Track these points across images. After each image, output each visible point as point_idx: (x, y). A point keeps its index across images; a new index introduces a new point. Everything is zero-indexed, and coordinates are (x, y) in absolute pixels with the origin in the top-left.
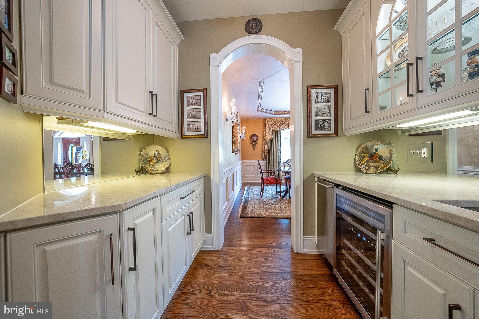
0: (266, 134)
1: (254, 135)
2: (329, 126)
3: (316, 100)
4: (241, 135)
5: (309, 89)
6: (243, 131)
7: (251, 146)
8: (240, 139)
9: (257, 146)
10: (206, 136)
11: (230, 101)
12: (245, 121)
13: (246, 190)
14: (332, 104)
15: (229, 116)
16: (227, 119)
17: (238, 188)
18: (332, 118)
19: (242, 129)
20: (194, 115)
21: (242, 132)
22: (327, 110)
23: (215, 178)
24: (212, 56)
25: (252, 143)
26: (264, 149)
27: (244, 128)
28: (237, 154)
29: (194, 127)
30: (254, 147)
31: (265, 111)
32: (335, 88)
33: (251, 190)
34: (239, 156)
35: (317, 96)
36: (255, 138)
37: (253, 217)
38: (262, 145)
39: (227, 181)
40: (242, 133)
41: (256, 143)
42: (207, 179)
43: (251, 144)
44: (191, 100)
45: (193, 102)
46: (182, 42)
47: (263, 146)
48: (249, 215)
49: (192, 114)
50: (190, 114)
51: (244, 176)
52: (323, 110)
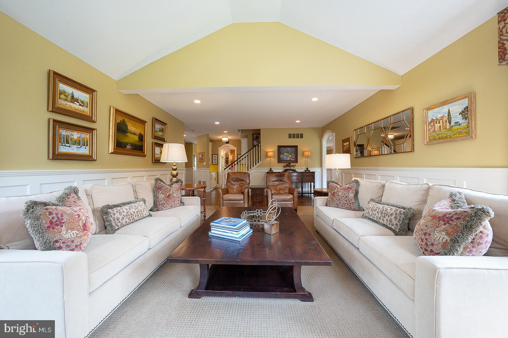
10: (218, 164)
15: (223, 156)
24: (219, 148)
29: (215, 162)
45: (215, 157)
49: (215, 160)
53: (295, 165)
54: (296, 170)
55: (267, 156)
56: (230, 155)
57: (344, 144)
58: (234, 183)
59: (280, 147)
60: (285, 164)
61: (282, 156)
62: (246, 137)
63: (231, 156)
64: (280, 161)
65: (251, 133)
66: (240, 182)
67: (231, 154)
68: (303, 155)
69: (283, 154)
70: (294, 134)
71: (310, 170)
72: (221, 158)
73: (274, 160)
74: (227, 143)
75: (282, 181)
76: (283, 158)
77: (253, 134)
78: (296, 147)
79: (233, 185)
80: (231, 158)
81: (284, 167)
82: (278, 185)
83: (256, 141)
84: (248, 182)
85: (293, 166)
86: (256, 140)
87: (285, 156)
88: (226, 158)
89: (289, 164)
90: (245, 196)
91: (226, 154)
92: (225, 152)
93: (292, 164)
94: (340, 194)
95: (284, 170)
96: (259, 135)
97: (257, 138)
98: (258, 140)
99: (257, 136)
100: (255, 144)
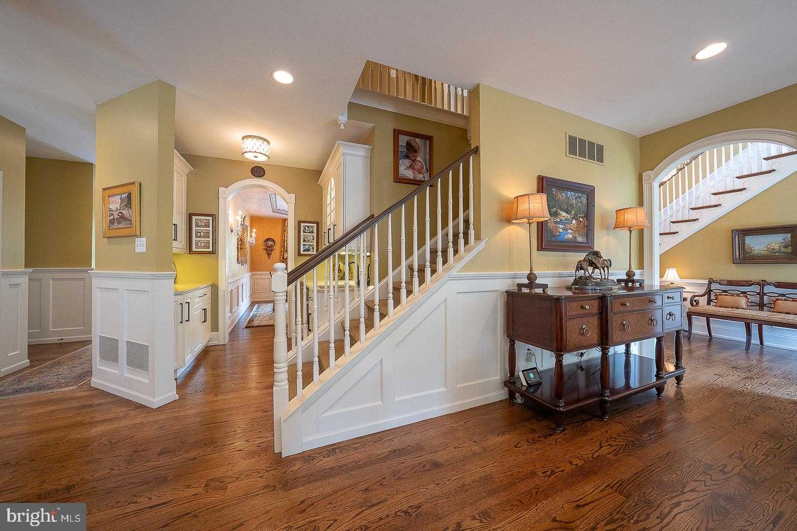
0: (286, 239)
1: (269, 239)
2: (313, 248)
3: (304, 231)
4: (250, 240)
5: (300, 222)
6: (253, 234)
7: (264, 253)
8: (248, 246)
9: (273, 253)
10: (214, 252)
11: (236, 214)
12: (255, 220)
13: (255, 308)
14: (315, 234)
15: (234, 227)
16: (232, 232)
17: (244, 305)
18: (315, 244)
19: (251, 232)
20: (202, 235)
21: (251, 236)
22: (311, 238)
23: (222, 286)
24: (221, 189)
25: (266, 250)
26: (283, 258)
27: (254, 230)
28: (244, 265)
29: (203, 245)
30: (269, 255)
31: (282, 212)
32: (318, 223)
33: (262, 308)
34: (246, 267)
35: (305, 228)
36: (270, 243)
37: (260, 326)
38: (281, 252)
39: (231, 292)
40: (251, 238)
41: (272, 250)
42: (215, 288)
43: (265, 252)
44: (200, 223)
45: (202, 224)
46: (191, 172)
47: (282, 254)
48: (256, 325)
49: (201, 234)
50: (199, 234)
51: (253, 292)
52: (309, 238)
53: (610, 261)
56: (249, 230)
64: (546, 240)
65: (390, 126)
69: (556, 214)
70: (582, 142)
72: (228, 231)
74: (258, 173)
77: (397, 133)
78: (589, 192)
81: (580, 266)
83: (407, 162)
86: (407, 157)
92: (240, 213)
95: (576, 282)
96: (417, 140)
97: (415, 151)
98: (416, 159)
99: (413, 143)
100: (403, 173)
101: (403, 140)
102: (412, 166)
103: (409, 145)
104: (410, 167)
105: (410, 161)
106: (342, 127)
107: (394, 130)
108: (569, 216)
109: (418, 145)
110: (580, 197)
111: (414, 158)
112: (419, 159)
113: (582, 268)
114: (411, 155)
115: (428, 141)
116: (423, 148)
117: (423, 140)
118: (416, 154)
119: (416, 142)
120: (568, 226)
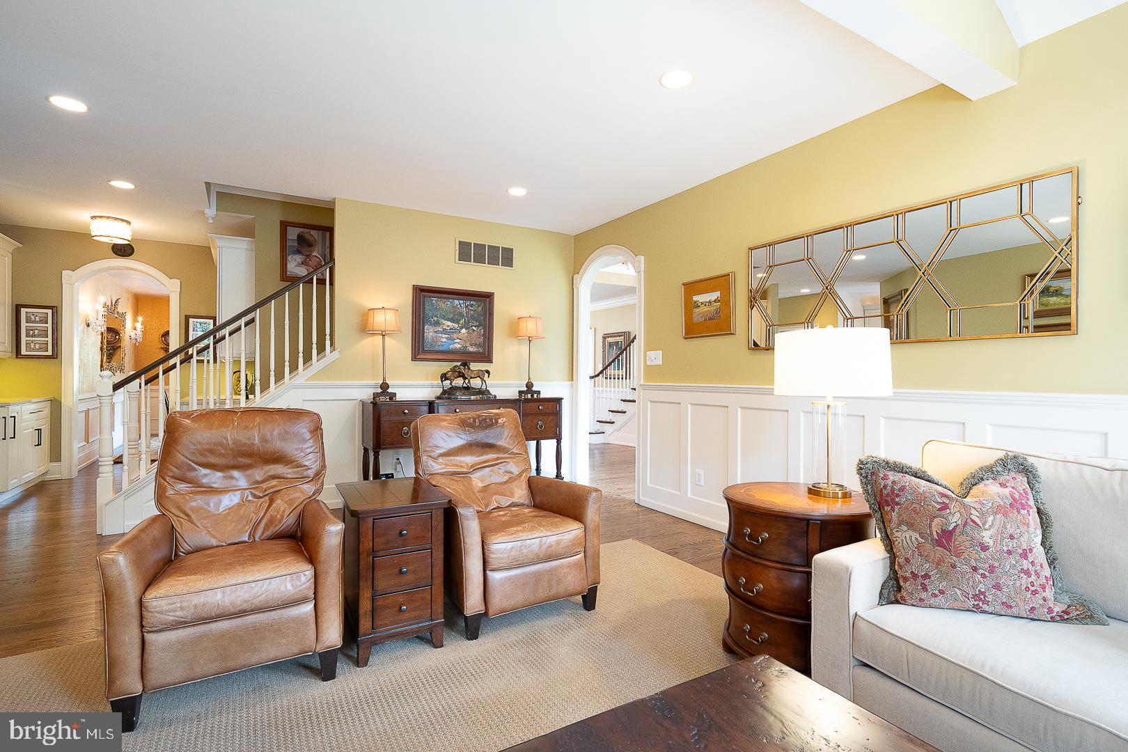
3: (194, 328)
4: (133, 335)
5: (187, 318)
6: (139, 325)
10: (54, 357)
12: (144, 301)
15: (92, 320)
16: (88, 326)
19: (132, 322)
20: (36, 333)
23: (67, 403)
24: (65, 273)
29: (37, 347)
32: (214, 319)
39: (86, 412)
40: (134, 331)
42: (56, 404)
44: (33, 317)
45: (36, 319)
46: (17, 249)
49: (34, 333)
50: (31, 332)
53: (488, 372)
54: (493, 391)
55: (365, 328)
56: (129, 318)
57: (695, 298)
58: (214, 478)
59: (422, 293)
60: (446, 367)
61: (430, 332)
62: (245, 231)
63: (135, 320)
64: (420, 350)
65: (275, 218)
66: (258, 474)
67: (136, 312)
68: (514, 331)
69: (437, 323)
70: (480, 247)
71: (538, 393)
72: (79, 327)
73: (400, 347)
74: (123, 251)
75: (489, 447)
76: (435, 341)
77: (284, 226)
78: (485, 298)
79: (211, 491)
80: (132, 329)
81: (444, 377)
82: (476, 468)
83: (299, 258)
84: (315, 467)
85: (481, 375)
86: (299, 252)
87: (445, 332)
88: (109, 330)
89: (465, 364)
90: (322, 568)
91: (112, 310)
92: (102, 299)
93: (474, 366)
94: (987, 537)
95: (444, 392)
96: (312, 232)
97: (310, 245)
98: (311, 254)
99: (307, 236)
100: (292, 270)
101: (293, 233)
102: (305, 262)
103: (301, 239)
104: (302, 264)
105: (302, 257)
106: (210, 221)
107: (281, 221)
108: (456, 326)
109: (315, 238)
110: (472, 305)
111: (309, 253)
112: (315, 254)
113: (446, 379)
114: (304, 250)
115: (328, 234)
116: (320, 242)
117: (321, 232)
118: (312, 249)
119: (311, 235)
120: (455, 336)
